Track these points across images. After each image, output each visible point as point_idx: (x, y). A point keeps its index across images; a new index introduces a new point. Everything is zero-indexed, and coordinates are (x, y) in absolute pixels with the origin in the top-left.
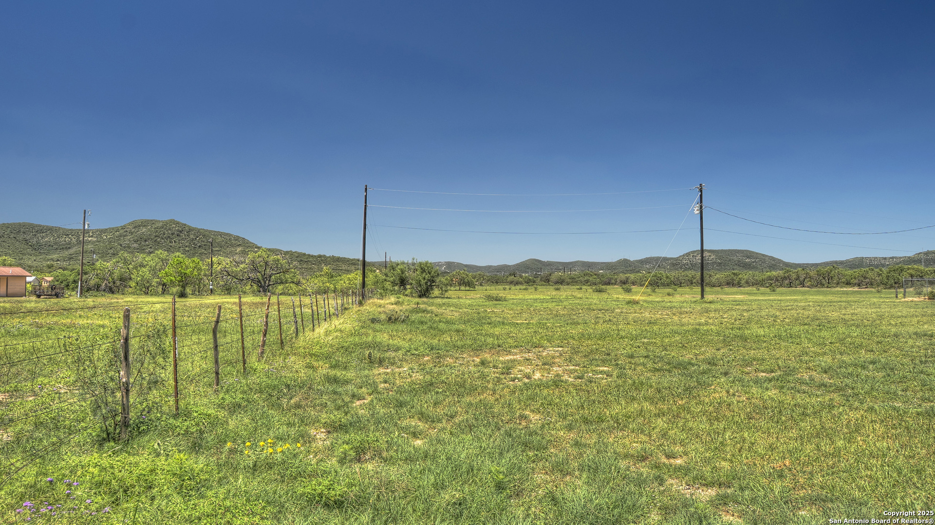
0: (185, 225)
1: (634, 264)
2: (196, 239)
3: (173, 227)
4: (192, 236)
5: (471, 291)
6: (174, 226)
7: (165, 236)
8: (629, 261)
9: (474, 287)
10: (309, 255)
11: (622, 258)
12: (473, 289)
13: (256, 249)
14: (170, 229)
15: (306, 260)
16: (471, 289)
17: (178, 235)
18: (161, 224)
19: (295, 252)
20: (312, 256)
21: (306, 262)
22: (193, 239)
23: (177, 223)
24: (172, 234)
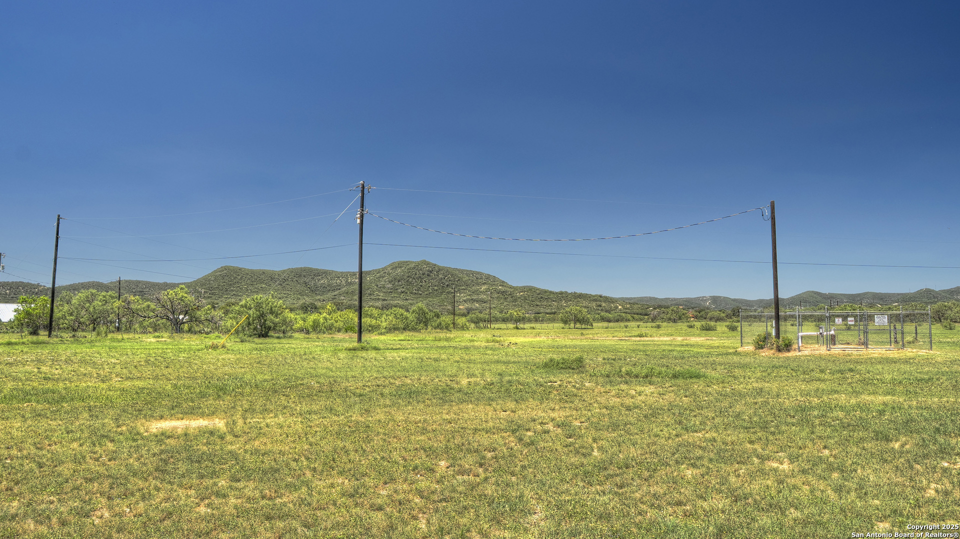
0: (435, 265)
3: (424, 268)
4: (440, 276)
6: (425, 266)
7: (417, 276)
10: (551, 292)
11: (924, 288)
13: (500, 287)
14: (421, 270)
15: (546, 297)
17: (428, 275)
18: (414, 264)
19: (537, 289)
21: (546, 299)
22: (442, 278)
23: (428, 264)
24: (423, 274)
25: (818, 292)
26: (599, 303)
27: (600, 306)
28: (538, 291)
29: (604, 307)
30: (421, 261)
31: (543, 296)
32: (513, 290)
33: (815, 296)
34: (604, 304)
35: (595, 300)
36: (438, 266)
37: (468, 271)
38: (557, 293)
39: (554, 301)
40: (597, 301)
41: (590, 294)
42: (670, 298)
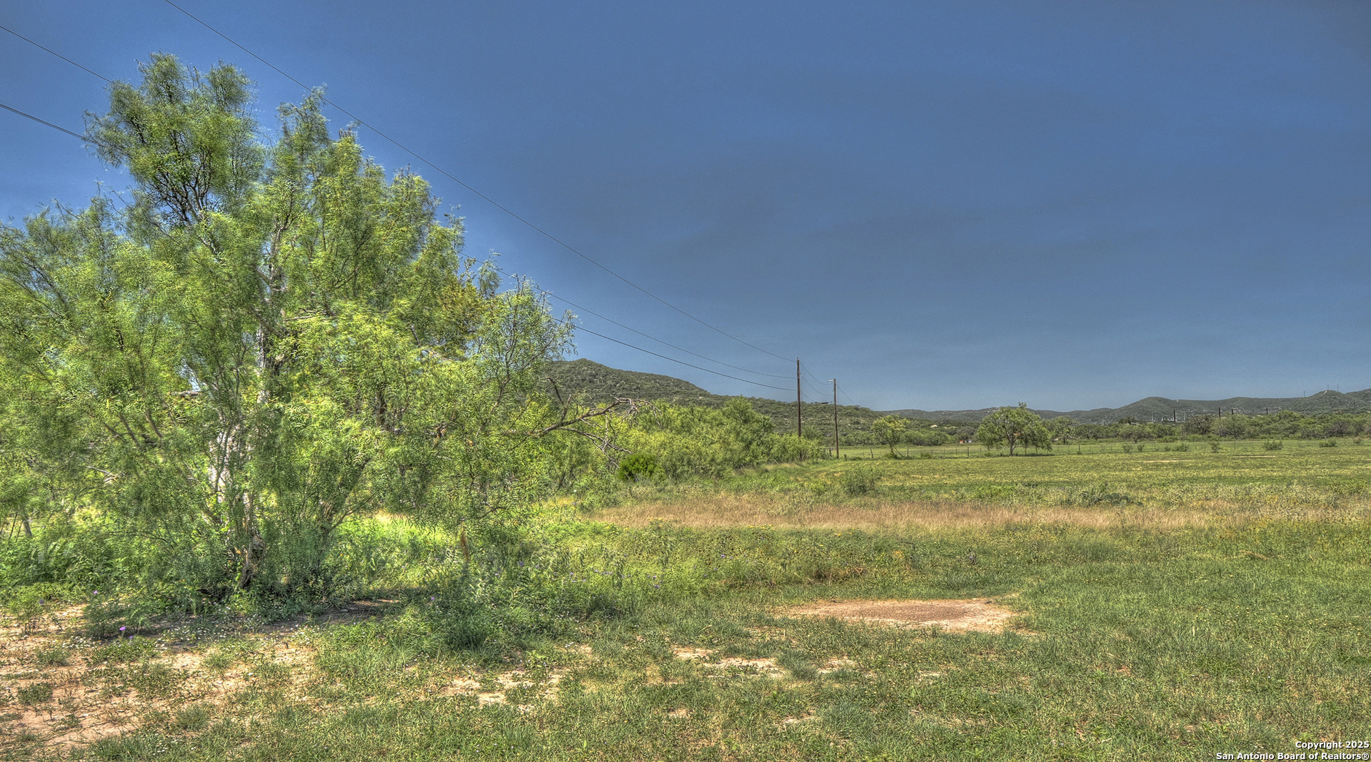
0: (601, 366)
1: (1350, 399)
2: (615, 386)
3: (584, 370)
4: (609, 382)
5: (1041, 455)
6: (586, 368)
7: (572, 383)
8: (1338, 394)
9: (1049, 448)
10: (779, 403)
11: (1325, 389)
12: (1045, 451)
13: (700, 398)
14: (579, 373)
15: (775, 411)
16: (1040, 451)
17: (590, 382)
18: (568, 366)
19: (759, 400)
20: (784, 405)
21: (773, 414)
22: (611, 386)
23: (590, 364)
24: (583, 380)
25: (1162, 399)
26: (855, 419)
27: (858, 423)
28: (759, 402)
29: (864, 424)
30: (578, 361)
31: (769, 410)
32: (720, 401)
33: (1160, 404)
34: (862, 421)
35: (849, 415)
36: (605, 368)
37: (647, 375)
38: (789, 405)
39: (785, 417)
40: (851, 416)
41: (841, 406)
42: (941, 412)
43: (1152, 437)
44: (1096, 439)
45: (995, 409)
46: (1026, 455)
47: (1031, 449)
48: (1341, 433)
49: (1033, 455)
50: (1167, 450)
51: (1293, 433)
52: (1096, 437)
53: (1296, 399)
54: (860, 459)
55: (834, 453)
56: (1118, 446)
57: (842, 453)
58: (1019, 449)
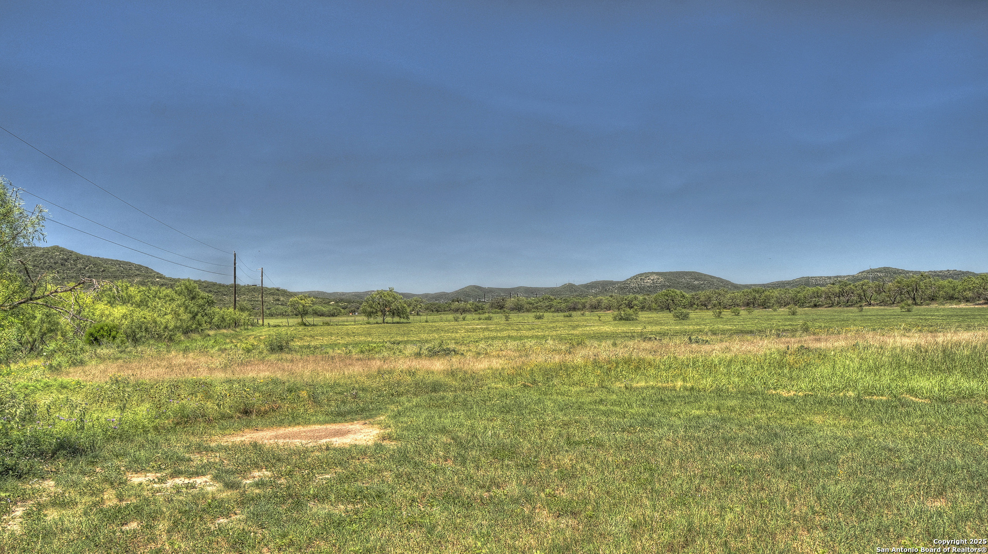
0: (72, 252)
1: (579, 288)
2: (85, 269)
3: (56, 255)
4: (79, 266)
5: (403, 323)
6: (58, 253)
7: (45, 265)
8: (574, 285)
9: (408, 318)
10: (220, 285)
11: (567, 282)
12: (405, 321)
13: (157, 279)
14: (52, 258)
16: (402, 320)
17: (62, 265)
18: (42, 251)
19: (204, 282)
20: (224, 286)
21: (215, 292)
22: (81, 268)
23: (62, 250)
24: (55, 263)
25: (479, 287)
26: (276, 297)
27: (278, 300)
28: (204, 284)
29: (283, 301)
30: (51, 247)
31: (212, 290)
32: (173, 282)
33: (476, 290)
34: (282, 299)
35: (272, 294)
36: (76, 254)
37: (113, 261)
38: (227, 286)
39: (225, 295)
40: (273, 295)
41: (266, 288)
42: (338, 293)
43: (471, 311)
44: (438, 312)
45: (374, 291)
46: (393, 323)
47: (396, 319)
48: (574, 309)
49: (398, 323)
50: (480, 319)
51: (550, 309)
52: (437, 311)
53: (552, 288)
54: (279, 326)
55: (260, 322)
56: (451, 317)
57: (266, 322)
58: (388, 319)
